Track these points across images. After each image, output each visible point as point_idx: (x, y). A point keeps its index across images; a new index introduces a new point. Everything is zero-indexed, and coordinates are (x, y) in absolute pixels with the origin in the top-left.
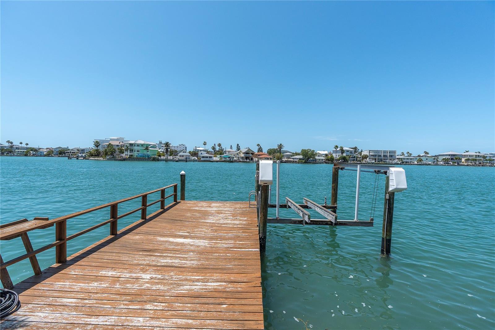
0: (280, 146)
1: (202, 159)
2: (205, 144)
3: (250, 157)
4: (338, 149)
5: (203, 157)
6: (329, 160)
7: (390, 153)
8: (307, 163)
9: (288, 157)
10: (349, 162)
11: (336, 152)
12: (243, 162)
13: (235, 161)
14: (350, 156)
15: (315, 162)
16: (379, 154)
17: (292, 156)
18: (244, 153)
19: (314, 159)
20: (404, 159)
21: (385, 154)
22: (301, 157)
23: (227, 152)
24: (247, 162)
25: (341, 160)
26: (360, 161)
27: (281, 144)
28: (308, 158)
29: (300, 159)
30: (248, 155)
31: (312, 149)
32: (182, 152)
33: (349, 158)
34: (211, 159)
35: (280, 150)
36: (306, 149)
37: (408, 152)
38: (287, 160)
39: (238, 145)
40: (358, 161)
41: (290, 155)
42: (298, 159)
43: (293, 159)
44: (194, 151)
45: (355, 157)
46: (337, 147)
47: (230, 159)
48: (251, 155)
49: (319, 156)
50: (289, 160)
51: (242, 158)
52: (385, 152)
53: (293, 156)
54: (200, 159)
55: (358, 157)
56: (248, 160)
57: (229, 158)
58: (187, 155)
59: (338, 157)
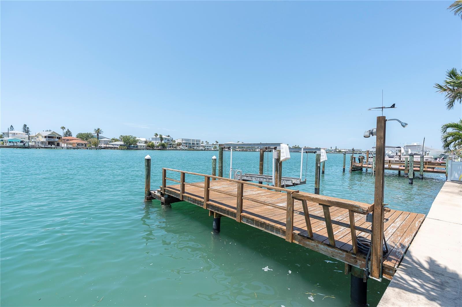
0: (98, 131)
3: (55, 142)
4: (158, 136)
6: (150, 147)
7: (196, 141)
8: (129, 149)
9: (106, 143)
10: (168, 148)
11: (156, 139)
12: (45, 148)
13: (33, 147)
14: (168, 143)
15: (137, 148)
16: (190, 142)
17: (110, 142)
18: (46, 137)
19: (135, 146)
20: (206, 146)
21: (193, 142)
22: (122, 143)
23: (10, 135)
24: (51, 148)
25: (160, 147)
26: (176, 148)
27: (99, 129)
28: (130, 145)
29: (121, 145)
30: (52, 140)
31: (134, 136)
33: (167, 145)
35: (98, 135)
36: (127, 135)
37: (207, 141)
38: (105, 146)
39: (25, 126)
40: (174, 148)
41: (108, 141)
42: (118, 145)
43: (113, 145)
45: (171, 144)
46: (156, 135)
47: (24, 145)
48: (57, 140)
49: (140, 143)
50: (108, 146)
51: (42, 143)
52: (193, 140)
53: (112, 142)
55: (174, 144)
56: (53, 146)
57: (22, 142)
59: (158, 144)
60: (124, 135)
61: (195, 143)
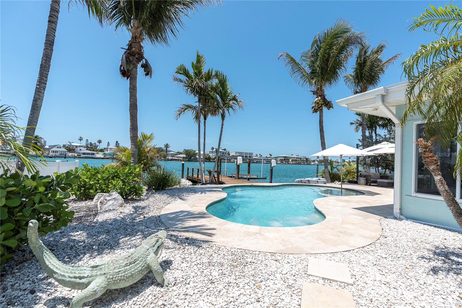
0: (167, 146)
1: (82, 156)
2: (81, 139)
4: (214, 150)
5: (84, 154)
6: (207, 159)
7: (249, 154)
8: (190, 161)
9: (173, 155)
11: (212, 152)
14: (223, 156)
15: (196, 160)
16: (243, 155)
17: (176, 155)
19: (195, 158)
21: (246, 155)
22: (184, 156)
26: (230, 160)
27: (167, 144)
28: (191, 157)
29: (184, 158)
31: (194, 150)
32: (56, 147)
34: (93, 155)
35: (166, 149)
36: (189, 149)
37: (260, 154)
38: (171, 158)
39: (117, 142)
41: (174, 154)
42: (181, 157)
43: (177, 157)
44: (69, 146)
46: (213, 148)
49: (198, 155)
50: (174, 158)
52: (246, 153)
53: (177, 155)
54: (80, 156)
55: (228, 157)
58: (62, 151)
59: (214, 157)
60: (186, 149)
61: (248, 156)
